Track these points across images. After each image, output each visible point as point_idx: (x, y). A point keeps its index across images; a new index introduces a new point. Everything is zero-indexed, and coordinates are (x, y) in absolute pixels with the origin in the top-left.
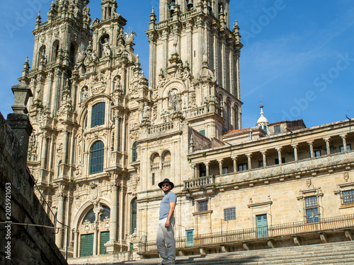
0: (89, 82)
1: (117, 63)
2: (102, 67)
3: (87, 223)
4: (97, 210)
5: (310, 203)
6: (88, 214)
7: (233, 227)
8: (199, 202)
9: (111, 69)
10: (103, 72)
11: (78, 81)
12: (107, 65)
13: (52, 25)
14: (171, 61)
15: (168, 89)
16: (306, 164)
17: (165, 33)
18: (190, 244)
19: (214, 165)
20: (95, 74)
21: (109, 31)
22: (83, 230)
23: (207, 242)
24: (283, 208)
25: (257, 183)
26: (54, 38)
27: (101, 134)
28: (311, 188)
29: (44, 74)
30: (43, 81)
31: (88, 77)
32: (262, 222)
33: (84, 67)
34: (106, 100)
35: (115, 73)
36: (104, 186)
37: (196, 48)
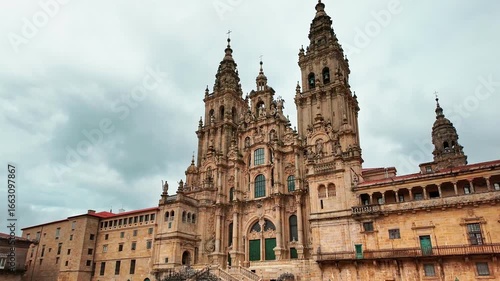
0: (251, 134)
1: (272, 121)
2: (260, 124)
3: (254, 232)
4: (262, 223)
5: (473, 229)
6: (255, 226)
7: (398, 245)
8: (364, 224)
9: (268, 125)
10: (261, 127)
11: (243, 133)
12: (265, 122)
13: (218, 96)
14: (316, 119)
15: (315, 139)
16: (468, 198)
17: (309, 100)
18: (360, 257)
19: (377, 196)
20: (255, 128)
21: (264, 99)
22: (252, 237)
23: (375, 255)
24: (445, 232)
25: (421, 210)
26: (220, 104)
27: (262, 170)
28: (474, 217)
29: (216, 129)
30: (215, 133)
31: (249, 130)
32: (425, 242)
33: (246, 125)
34: (265, 146)
35: (271, 128)
36: (267, 207)
37: (335, 110)
